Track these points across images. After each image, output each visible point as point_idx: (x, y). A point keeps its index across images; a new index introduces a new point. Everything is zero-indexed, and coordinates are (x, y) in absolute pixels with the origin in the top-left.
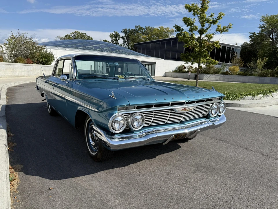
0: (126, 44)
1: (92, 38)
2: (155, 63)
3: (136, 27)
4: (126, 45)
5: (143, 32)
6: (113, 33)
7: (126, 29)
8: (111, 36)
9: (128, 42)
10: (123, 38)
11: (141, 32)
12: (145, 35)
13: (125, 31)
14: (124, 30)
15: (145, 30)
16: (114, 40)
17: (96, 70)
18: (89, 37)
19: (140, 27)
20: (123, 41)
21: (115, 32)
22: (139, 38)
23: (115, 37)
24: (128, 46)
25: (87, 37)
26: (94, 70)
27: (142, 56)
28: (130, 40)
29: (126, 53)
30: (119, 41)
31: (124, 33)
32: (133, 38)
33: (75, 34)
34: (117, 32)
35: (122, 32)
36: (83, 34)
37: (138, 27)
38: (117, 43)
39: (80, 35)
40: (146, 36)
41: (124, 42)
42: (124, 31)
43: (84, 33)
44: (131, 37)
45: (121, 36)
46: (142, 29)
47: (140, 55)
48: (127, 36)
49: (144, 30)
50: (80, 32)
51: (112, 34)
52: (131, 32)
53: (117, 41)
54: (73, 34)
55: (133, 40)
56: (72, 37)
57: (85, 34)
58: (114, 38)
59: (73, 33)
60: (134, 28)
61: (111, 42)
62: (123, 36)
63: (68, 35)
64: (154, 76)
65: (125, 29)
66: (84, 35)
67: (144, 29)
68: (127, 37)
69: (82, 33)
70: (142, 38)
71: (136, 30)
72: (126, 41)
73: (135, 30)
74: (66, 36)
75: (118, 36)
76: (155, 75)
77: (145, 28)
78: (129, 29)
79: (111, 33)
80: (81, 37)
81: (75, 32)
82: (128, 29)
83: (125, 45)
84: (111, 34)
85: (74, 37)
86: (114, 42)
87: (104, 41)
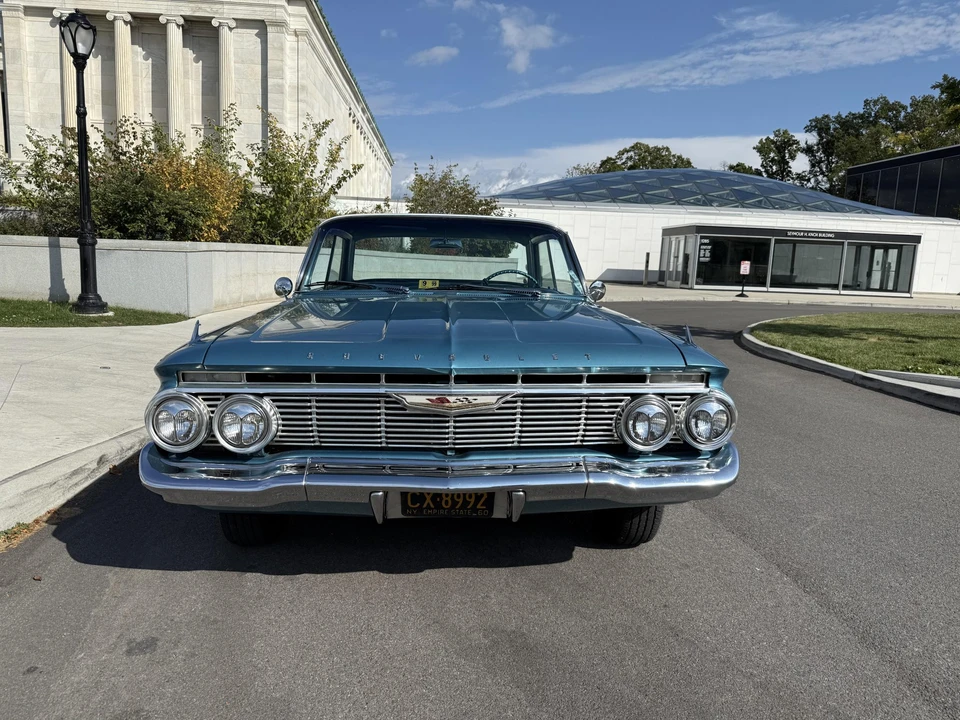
0: (822, 173)
1: (689, 163)
2: (917, 239)
3: (867, 103)
4: (820, 178)
5: (897, 121)
6: (772, 137)
7: (827, 116)
8: (762, 149)
9: (829, 163)
10: (809, 150)
11: (889, 119)
12: (906, 132)
13: (819, 126)
14: (816, 120)
15: (909, 110)
16: (773, 160)
17: (664, 269)
18: (679, 157)
19: (886, 103)
20: (808, 163)
21: (779, 131)
22: (878, 143)
23: (778, 150)
24: (830, 180)
25: (674, 161)
26: (657, 269)
27: (866, 212)
28: (838, 156)
29: (798, 204)
30: (791, 164)
31: (815, 133)
32: (850, 149)
33: (632, 153)
34: (785, 132)
35: (808, 129)
36: (659, 149)
37: (875, 102)
38: (784, 172)
39: (650, 154)
40: (915, 136)
41: (813, 166)
42: (816, 126)
43: (664, 148)
44: (840, 146)
45: (803, 145)
46: (897, 107)
47: (859, 208)
48: (828, 142)
49: (903, 114)
50: (651, 146)
51: (768, 138)
52: (848, 125)
53: (783, 163)
54: (625, 156)
55: (851, 155)
56: (623, 163)
57: (668, 149)
58: (772, 155)
59: (628, 151)
60: (859, 109)
61: (760, 168)
62: (809, 143)
63: (609, 159)
64: (909, 292)
65: (820, 117)
66: (664, 154)
67: (905, 108)
68: (828, 147)
69: (655, 147)
70: (893, 144)
71: (870, 114)
72: (821, 161)
73: (861, 116)
74: (604, 163)
75: (791, 145)
76: (915, 288)
77: (907, 102)
78: (839, 116)
79: (764, 138)
80: (651, 162)
81: (633, 147)
82: (833, 114)
83: (815, 176)
84: (761, 141)
85: (630, 163)
86: (774, 167)
87: (731, 167)
